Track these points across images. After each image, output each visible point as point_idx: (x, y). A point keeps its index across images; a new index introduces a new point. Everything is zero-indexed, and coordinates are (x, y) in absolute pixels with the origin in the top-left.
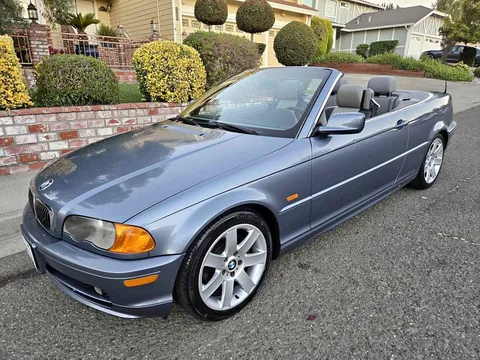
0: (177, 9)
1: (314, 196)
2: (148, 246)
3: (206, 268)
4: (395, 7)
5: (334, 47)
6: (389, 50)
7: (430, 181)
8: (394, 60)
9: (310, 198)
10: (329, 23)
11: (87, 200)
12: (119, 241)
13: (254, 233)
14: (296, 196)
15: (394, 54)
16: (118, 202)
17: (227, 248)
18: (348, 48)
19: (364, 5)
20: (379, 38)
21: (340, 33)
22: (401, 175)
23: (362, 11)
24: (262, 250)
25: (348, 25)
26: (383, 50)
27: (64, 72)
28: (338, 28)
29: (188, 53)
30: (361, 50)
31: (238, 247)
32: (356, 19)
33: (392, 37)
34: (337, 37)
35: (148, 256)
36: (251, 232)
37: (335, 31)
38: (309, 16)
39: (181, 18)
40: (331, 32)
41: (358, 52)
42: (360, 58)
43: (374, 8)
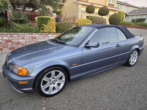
0: (80, 9)
1: (82, 65)
2: (26, 74)
3: (44, 81)
4: (145, 7)
5: (124, 20)
6: (143, 21)
7: (132, 64)
8: (144, 24)
9: (81, 65)
10: (123, 13)
11: (17, 59)
12: (20, 71)
13: (61, 74)
14: (76, 64)
15: (145, 23)
16: (27, 60)
17: (52, 77)
18: (129, 20)
19: (135, 7)
20: (139, 17)
21: (126, 15)
22: (118, 61)
23: (134, 9)
24: (64, 79)
25: (129, 13)
26: (141, 21)
27: (63, 25)
28: (126, 14)
29: (89, 21)
30: (133, 21)
31: (55, 77)
32: (132, 11)
33: (144, 17)
34: (125, 17)
35: (26, 76)
36: (60, 73)
37: (125, 15)
38: (117, 11)
39: (81, 11)
40: (124, 15)
41: (132, 21)
42: (133, 23)
43: (138, 8)
